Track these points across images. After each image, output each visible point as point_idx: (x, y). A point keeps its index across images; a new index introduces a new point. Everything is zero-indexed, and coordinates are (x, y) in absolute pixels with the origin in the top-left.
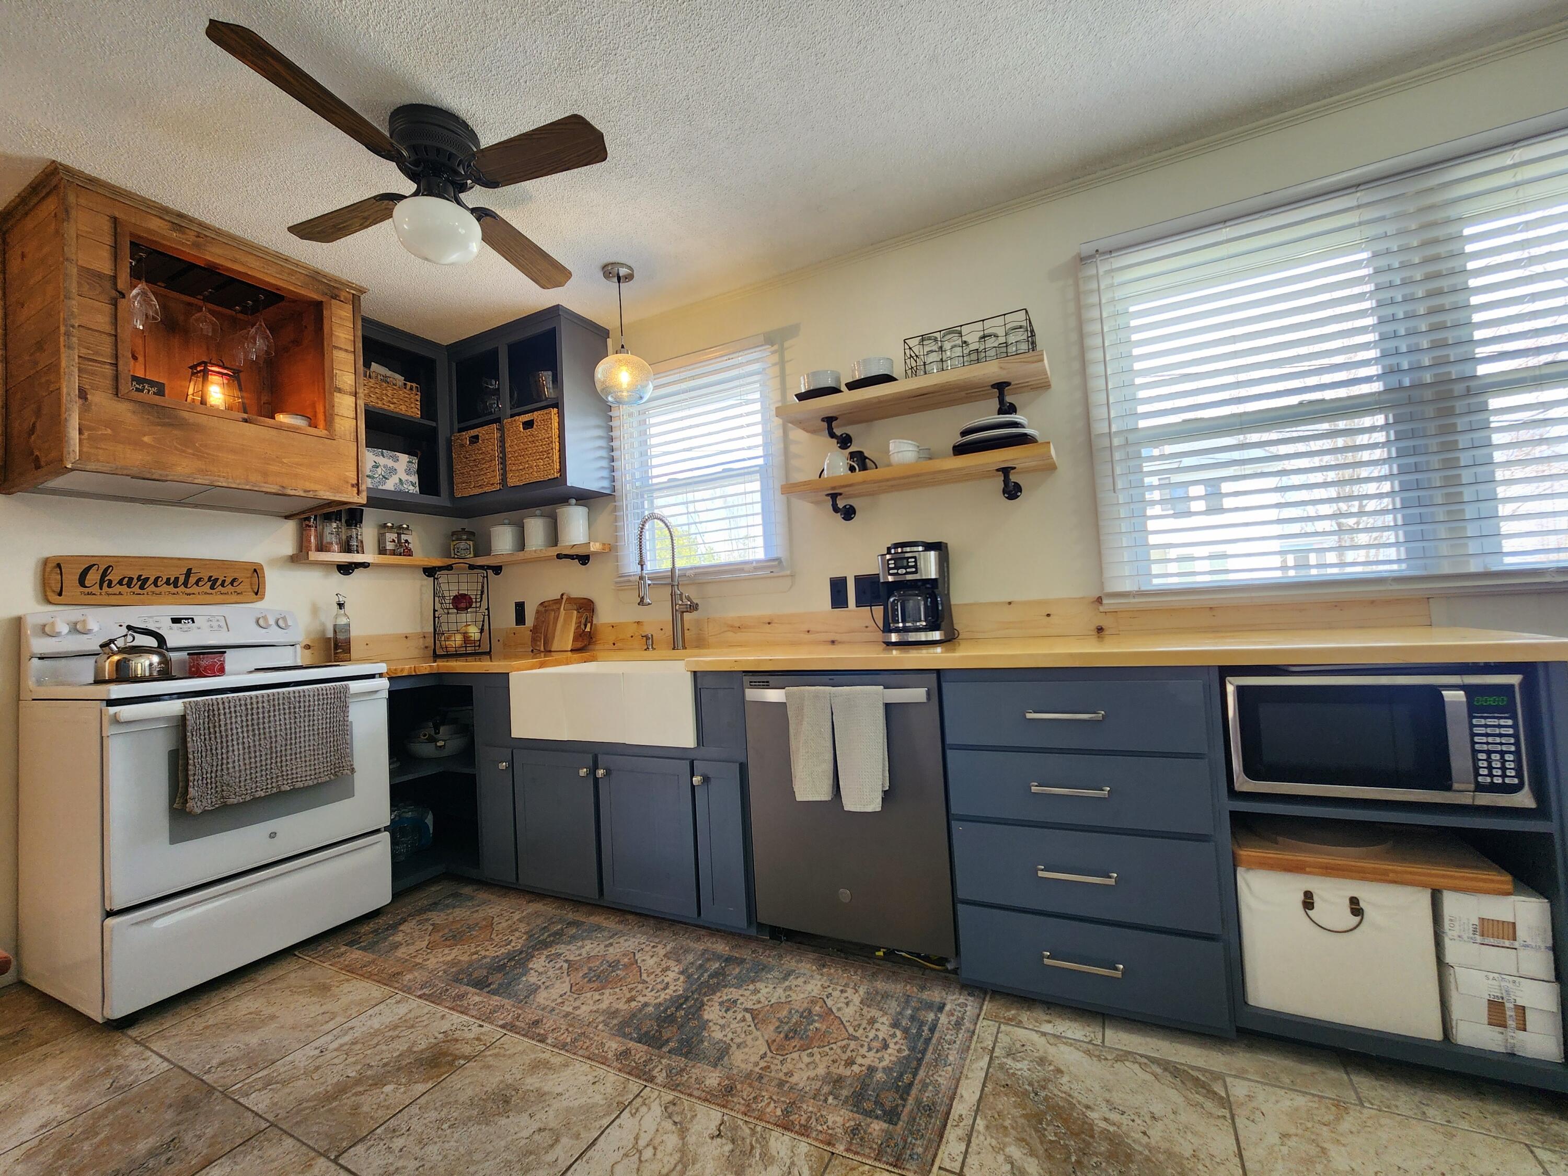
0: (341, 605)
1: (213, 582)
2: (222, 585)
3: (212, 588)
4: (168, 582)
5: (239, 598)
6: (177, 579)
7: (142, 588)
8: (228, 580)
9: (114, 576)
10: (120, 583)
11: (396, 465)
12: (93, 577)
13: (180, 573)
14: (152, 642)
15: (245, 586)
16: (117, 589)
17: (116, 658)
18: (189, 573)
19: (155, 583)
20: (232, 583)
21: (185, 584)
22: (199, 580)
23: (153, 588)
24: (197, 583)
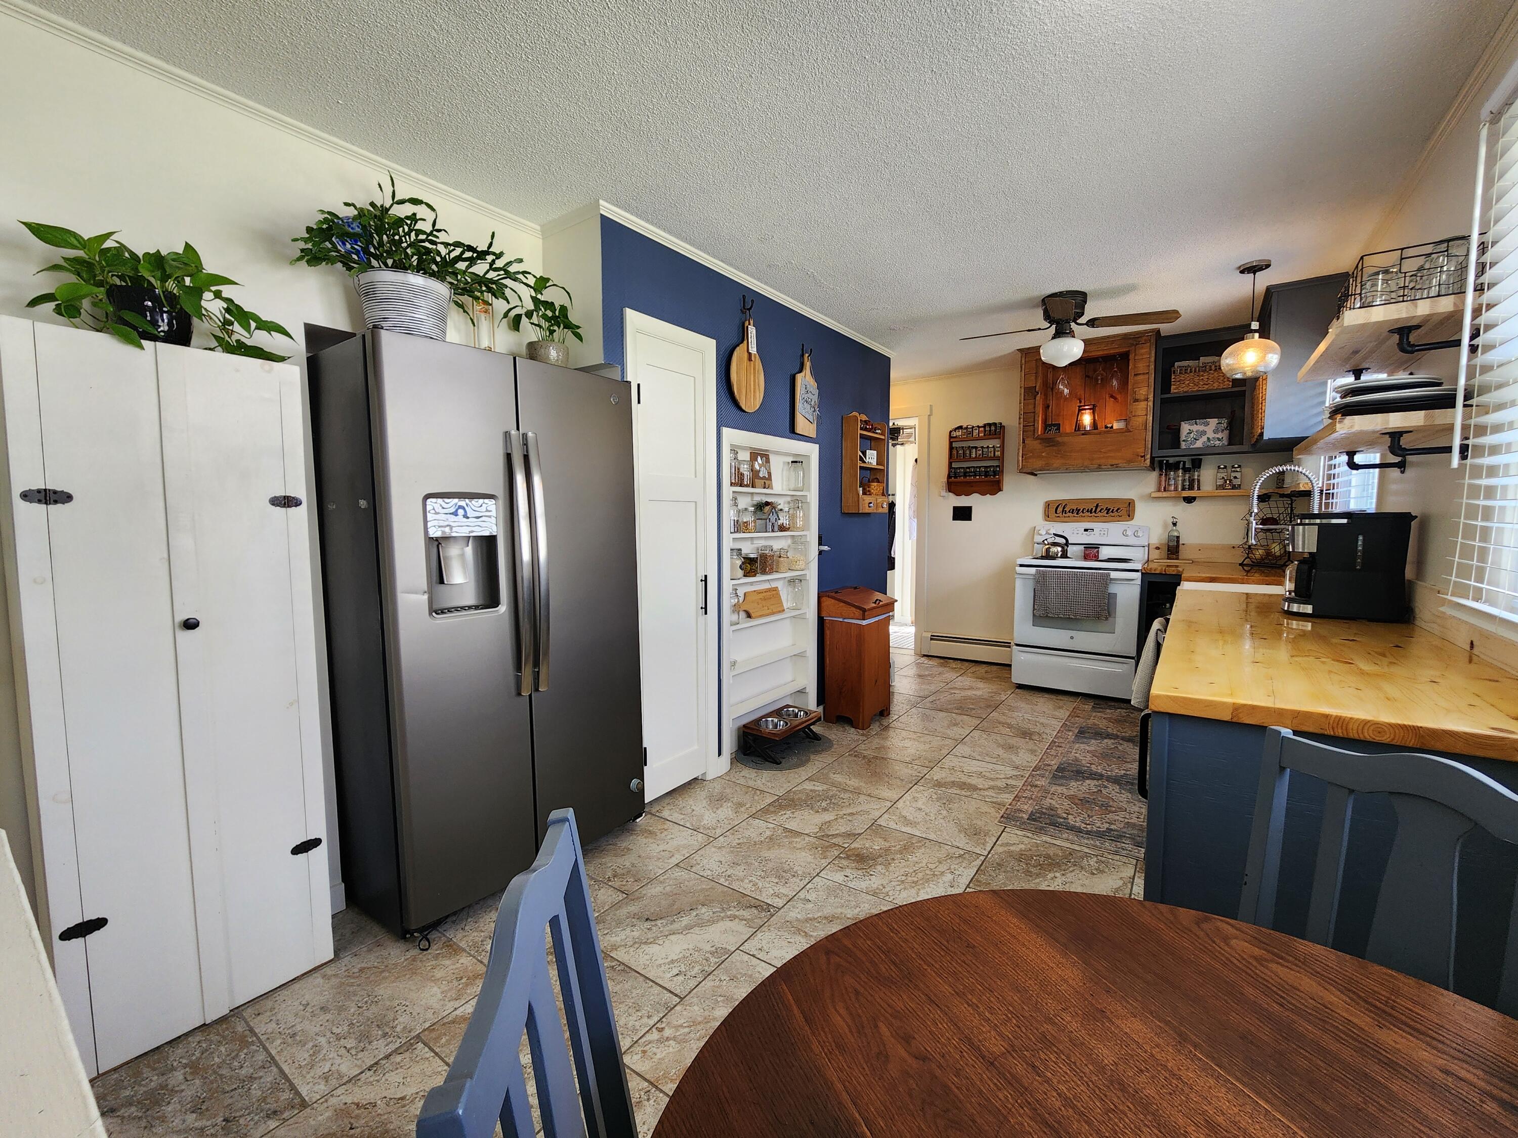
0: (1175, 524)
1: (1108, 510)
2: (1112, 512)
3: (1107, 513)
4: (1088, 511)
5: (1120, 519)
6: (1092, 509)
7: (1077, 514)
8: (1115, 509)
9: (1067, 509)
10: (1069, 512)
11: (1206, 428)
12: (1060, 509)
13: (1093, 506)
14: (1064, 541)
15: (1123, 512)
16: (1068, 514)
17: (1047, 546)
18: (1097, 506)
19: (1083, 512)
20: (1117, 511)
21: (1095, 512)
22: (1102, 509)
23: (1081, 514)
24: (1100, 511)
